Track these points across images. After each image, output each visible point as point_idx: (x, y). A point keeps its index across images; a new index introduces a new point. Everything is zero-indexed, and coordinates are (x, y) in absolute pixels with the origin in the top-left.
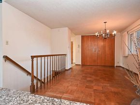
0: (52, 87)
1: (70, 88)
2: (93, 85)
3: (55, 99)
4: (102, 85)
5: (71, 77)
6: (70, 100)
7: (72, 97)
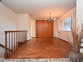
0: (20, 52)
1: (33, 51)
2: (46, 48)
3: (25, 59)
4: (50, 47)
5: (32, 45)
6: (36, 58)
7: (36, 56)
